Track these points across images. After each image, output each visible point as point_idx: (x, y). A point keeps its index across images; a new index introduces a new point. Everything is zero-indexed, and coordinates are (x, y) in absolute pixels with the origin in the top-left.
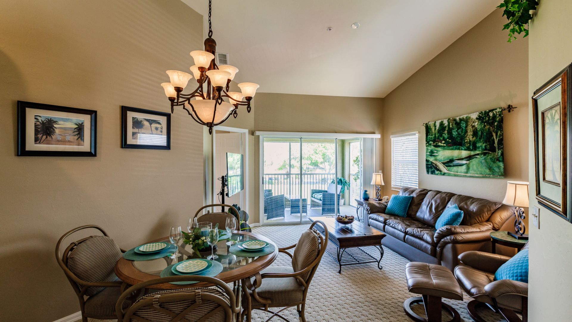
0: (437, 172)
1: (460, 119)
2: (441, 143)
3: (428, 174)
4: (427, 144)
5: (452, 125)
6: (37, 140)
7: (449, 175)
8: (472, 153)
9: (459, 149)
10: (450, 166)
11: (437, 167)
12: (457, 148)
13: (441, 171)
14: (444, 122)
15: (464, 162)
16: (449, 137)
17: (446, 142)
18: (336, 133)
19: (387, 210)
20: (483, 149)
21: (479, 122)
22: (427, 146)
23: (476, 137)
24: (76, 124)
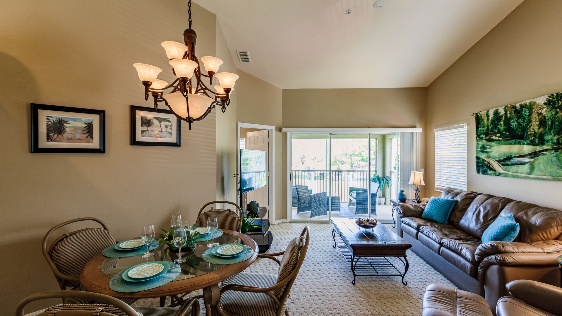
0: (490, 172)
1: (521, 106)
2: (496, 136)
3: (479, 174)
4: (478, 138)
5: (510, 114)
6: (49, 138)
7: (506, 176)
8: (538, 148)
9: (519, 143)
10: (508, 165)
11: (489, 165)
12: (517, 142)
13: (495, 171)
14: (499, 111)
15: (526, 160)
16: (506, 128)
17: (502, 135)
18: (369, 127)
19: (423, 215)
20: (554, 143)
21: (548, 108)
22: (477, 141)
23: (543, 127)
24: (86, 123)
